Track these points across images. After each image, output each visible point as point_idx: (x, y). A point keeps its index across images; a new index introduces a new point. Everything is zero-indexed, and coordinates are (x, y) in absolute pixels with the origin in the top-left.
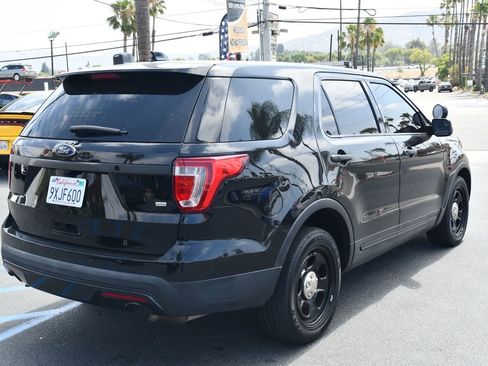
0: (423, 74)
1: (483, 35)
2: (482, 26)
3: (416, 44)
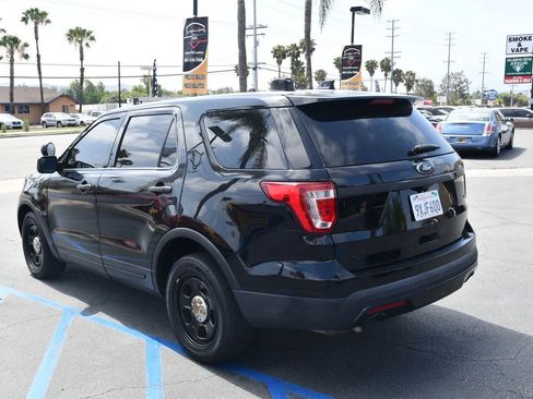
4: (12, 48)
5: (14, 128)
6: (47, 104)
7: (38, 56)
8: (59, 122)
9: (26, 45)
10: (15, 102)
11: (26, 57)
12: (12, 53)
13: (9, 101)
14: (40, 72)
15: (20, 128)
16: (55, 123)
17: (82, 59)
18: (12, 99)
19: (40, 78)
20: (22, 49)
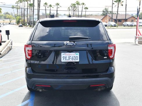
0: (10, 22)
1: (31, 12)
2: (30, 9)
3: (7, 13)
4: (119, 3)
5: (114, 26)
6: (127, 19)
7: (126, 5)
8: (128, 25)
9: (123, 2)
10: (117, 19)
11: (122, 5)
12: (119, 4)
13: (116, 19)
14: (126, 10)
15: (115, 26)
16: (127, 25)
17: (140, 5)
18: (117, 18)
19: (126, 11)
20: (121, 3)
